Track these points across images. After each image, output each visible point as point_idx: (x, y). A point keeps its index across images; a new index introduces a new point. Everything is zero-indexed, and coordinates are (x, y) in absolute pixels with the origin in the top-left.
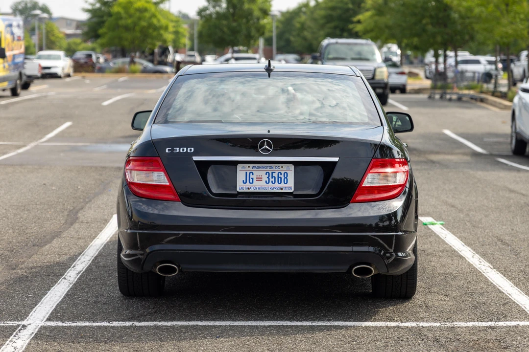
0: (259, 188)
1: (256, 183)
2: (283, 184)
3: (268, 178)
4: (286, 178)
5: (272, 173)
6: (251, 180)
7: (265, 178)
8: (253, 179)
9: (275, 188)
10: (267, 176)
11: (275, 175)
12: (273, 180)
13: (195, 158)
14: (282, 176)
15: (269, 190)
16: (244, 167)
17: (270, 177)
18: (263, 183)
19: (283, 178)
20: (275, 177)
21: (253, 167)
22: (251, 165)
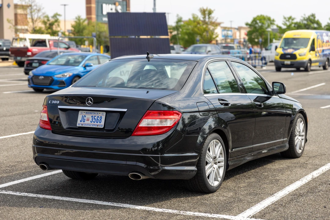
0: (87, 125)
1: (86, 122)
2: (99, 123)
3: (92, 119)
4: (101, 120)
5: (95, 116)
6: (84, 120)
7: (91, 120)
8: (85, 119)
9: (95, 125)
10: (92, 118)
11: (96, 118)
12: (94, 120)
13: (59, 107)
14: (99, 119)
15: (92, 126)
16: (82, 113)
17: (93, 119)
18: (89, 122)
19: (99, 120)
20: (95, 119)
21: (86, 113)
22: (85, 112)
